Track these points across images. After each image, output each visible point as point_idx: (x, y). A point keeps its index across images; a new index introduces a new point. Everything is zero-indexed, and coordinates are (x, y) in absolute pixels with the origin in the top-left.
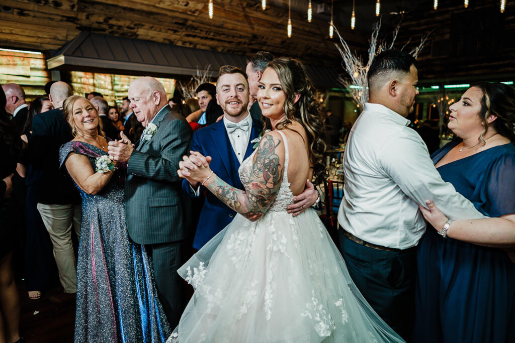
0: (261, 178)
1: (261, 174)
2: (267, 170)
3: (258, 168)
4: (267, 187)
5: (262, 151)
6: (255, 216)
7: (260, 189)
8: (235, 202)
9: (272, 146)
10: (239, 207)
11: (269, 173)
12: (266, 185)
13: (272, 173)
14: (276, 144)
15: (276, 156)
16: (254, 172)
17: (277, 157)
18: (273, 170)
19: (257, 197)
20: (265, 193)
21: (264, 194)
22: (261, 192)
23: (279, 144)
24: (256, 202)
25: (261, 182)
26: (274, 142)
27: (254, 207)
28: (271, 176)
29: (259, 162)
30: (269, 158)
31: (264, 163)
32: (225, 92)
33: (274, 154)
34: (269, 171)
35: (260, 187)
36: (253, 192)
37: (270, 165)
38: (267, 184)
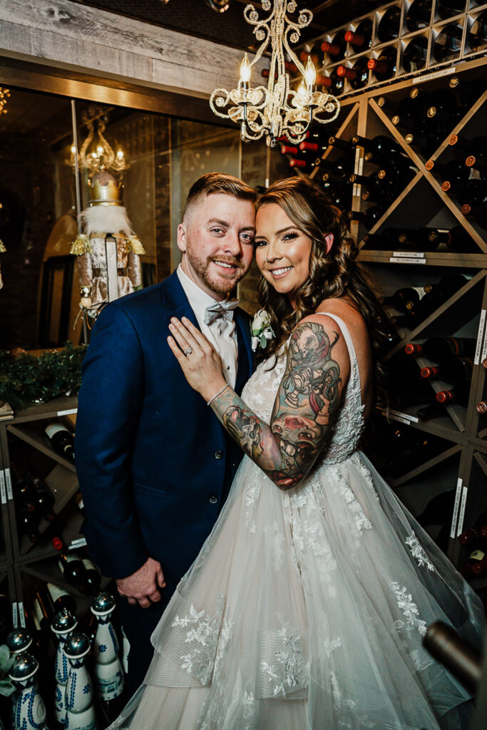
0: (306, 407)
1: (305, 400)
2: (317, 392)
3: (296, 389)
4: (317, 423)
5: (305, 355)
6: (288, 482)
7: (302, 429)
8: (254, 443)
9: (324, 344)
10: (259, 455)
11: (321, 396)
12: (314, 420)
13: (328, 395)
14: (332, 340)
15: (333, 364)
16: (287, 395)
17: (336, 366)
18: (330, 391)
19: (296, 446)
20: (313, 435)
21: (311, 439)
22: (305, 434)
23: (337, 340)
24: (294, 456)
25: (306, 416)
26: (327, 336)
27: (289, 465)
28: (326, 402)
29: (297, 376)
30: (321, 369)
31: (311, 379)
32: (214, 233)
33: (330, 359)
34: (321, 392)
35: (302, 424)
36: (287, 435)
37: (324, 382)
38: (318, 417)
